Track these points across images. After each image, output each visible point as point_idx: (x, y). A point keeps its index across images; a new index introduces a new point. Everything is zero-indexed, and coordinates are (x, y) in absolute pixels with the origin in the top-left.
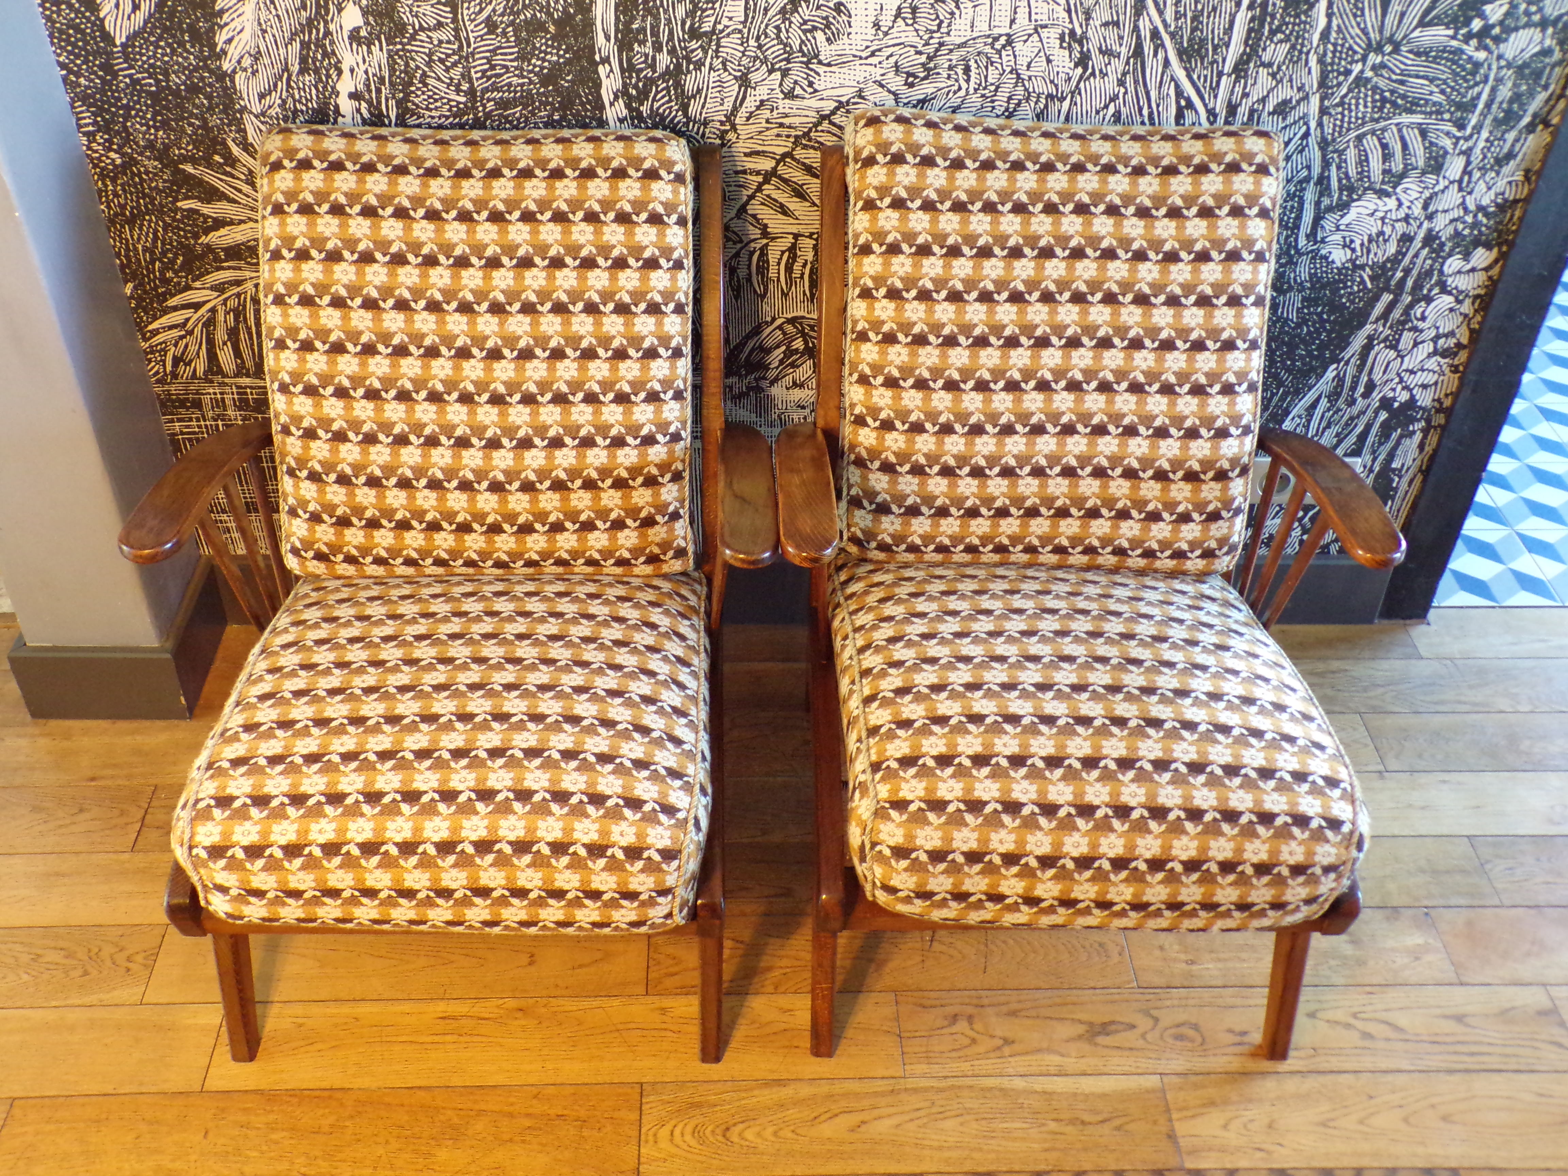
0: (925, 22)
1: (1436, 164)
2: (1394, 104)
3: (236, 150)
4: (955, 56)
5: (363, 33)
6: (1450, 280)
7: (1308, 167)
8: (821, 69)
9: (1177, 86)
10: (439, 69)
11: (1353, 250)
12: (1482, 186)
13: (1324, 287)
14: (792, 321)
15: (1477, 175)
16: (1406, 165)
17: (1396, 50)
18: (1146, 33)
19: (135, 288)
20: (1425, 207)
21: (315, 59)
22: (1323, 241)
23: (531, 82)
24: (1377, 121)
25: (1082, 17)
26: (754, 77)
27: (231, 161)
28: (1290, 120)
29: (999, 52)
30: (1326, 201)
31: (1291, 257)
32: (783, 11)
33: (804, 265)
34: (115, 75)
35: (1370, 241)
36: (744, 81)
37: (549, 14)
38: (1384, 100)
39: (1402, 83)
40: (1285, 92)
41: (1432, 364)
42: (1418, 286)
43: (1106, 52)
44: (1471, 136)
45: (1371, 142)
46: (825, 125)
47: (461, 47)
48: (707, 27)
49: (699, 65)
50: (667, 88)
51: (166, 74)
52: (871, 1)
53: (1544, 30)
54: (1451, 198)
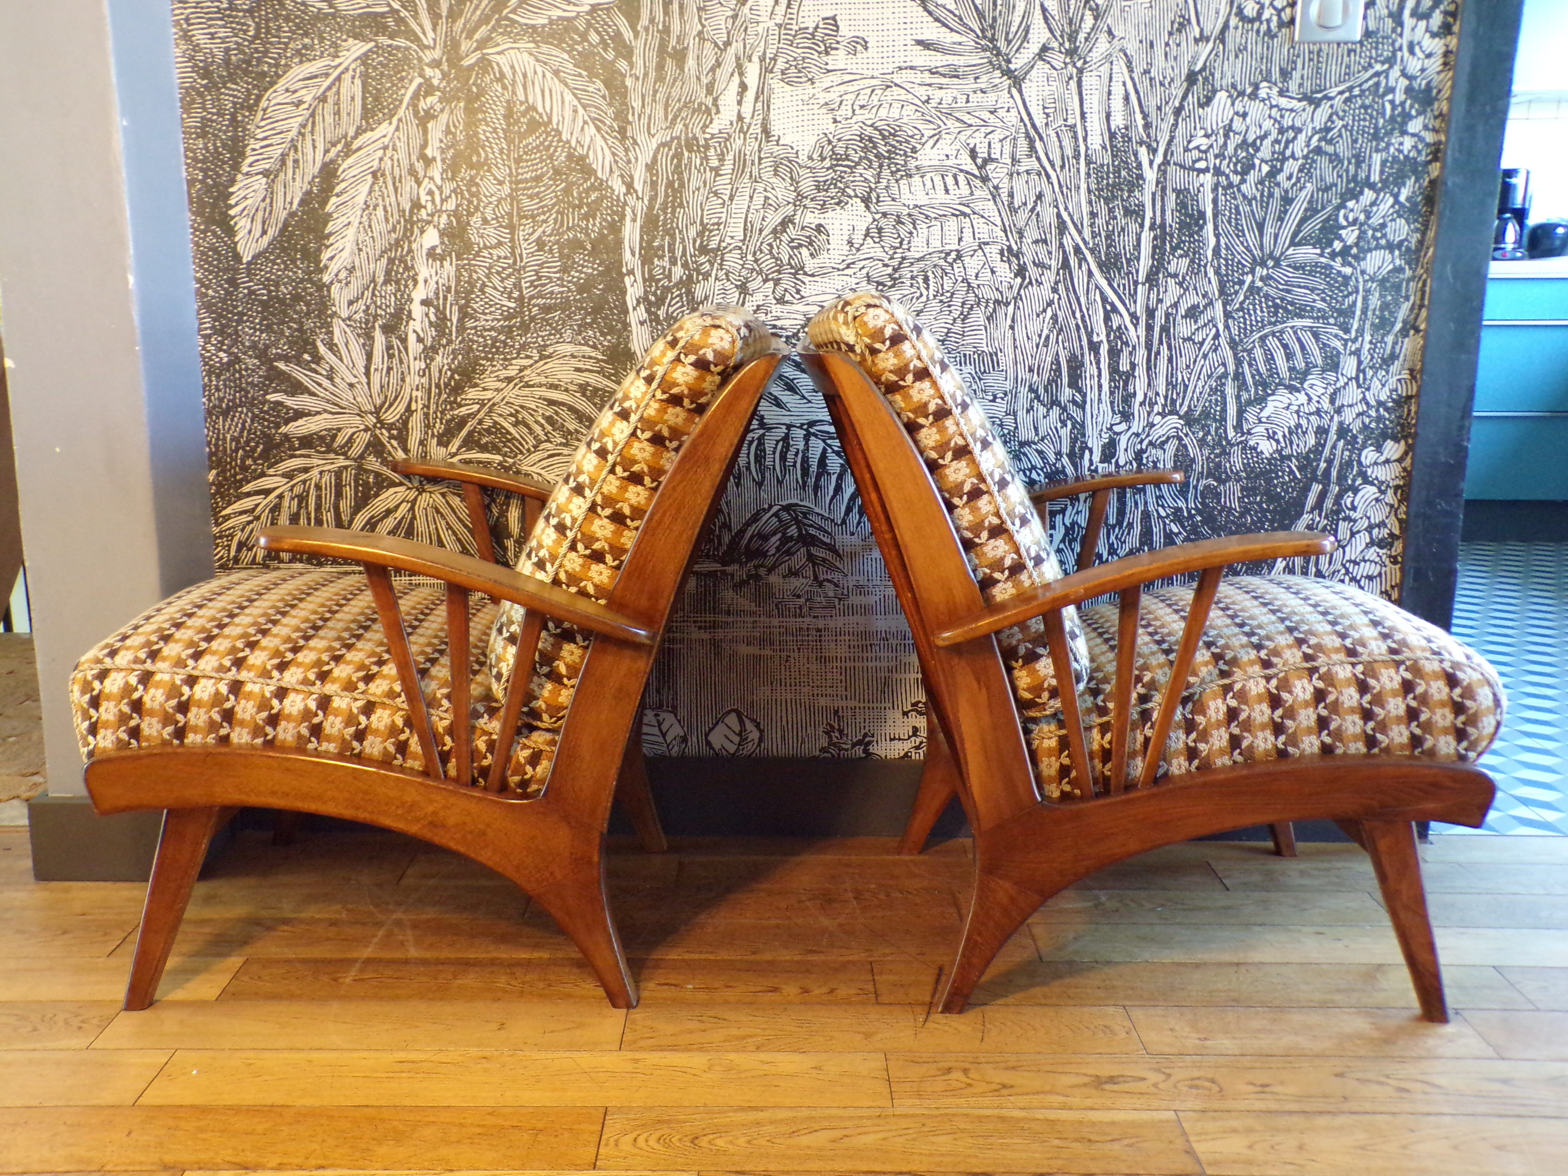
0: (890, 241)
1: (1332, 364)
2: (1286, 310)
3: (322, 350)
4: (915, 268)
5: (438, 251)
6: (1369, 471)
7: (1224, 365)
8: (806, 279)
9: (1102, 293)
10: (496, 280)
11: (1278, 442)
12: (1376, 384)
13: (1257, 477)
14: (787, 508)
15: (1370, 373)
16: (1307, 363)
17: (1277, 264)
18: (1070, 249)
19: (218, 475)
20: (1332, 401)
21: (397, 272)
22: (1249, 433)
23: (570, 290)
24: (1274, 324)
25: (1016, 236)
26: (751, 286)
27: (317, 359)
28: (1201, 322)
29: (951, 265)
30: (1245, 396)
31: (1224, 449)
32: (774, 231)
33: (796, 454)
34: (236, 286)
35: (1291, 433)
36: (743, 289)
37: (587, 235)
38: (1276, 306)
39: (1288, 291)
40: (1192, 299)
41: (1372, 553)
42: (1341, 478)
43: (1038, 264)
44: (1356, 339)
45: (1273, 343)
47: (515, 262)
48: (713, 245)
49: (706, 276)
50: (680, 295)
51: (277, 285)
52: (845, 223)
53: (1392, 252)
54: (1352, 394)
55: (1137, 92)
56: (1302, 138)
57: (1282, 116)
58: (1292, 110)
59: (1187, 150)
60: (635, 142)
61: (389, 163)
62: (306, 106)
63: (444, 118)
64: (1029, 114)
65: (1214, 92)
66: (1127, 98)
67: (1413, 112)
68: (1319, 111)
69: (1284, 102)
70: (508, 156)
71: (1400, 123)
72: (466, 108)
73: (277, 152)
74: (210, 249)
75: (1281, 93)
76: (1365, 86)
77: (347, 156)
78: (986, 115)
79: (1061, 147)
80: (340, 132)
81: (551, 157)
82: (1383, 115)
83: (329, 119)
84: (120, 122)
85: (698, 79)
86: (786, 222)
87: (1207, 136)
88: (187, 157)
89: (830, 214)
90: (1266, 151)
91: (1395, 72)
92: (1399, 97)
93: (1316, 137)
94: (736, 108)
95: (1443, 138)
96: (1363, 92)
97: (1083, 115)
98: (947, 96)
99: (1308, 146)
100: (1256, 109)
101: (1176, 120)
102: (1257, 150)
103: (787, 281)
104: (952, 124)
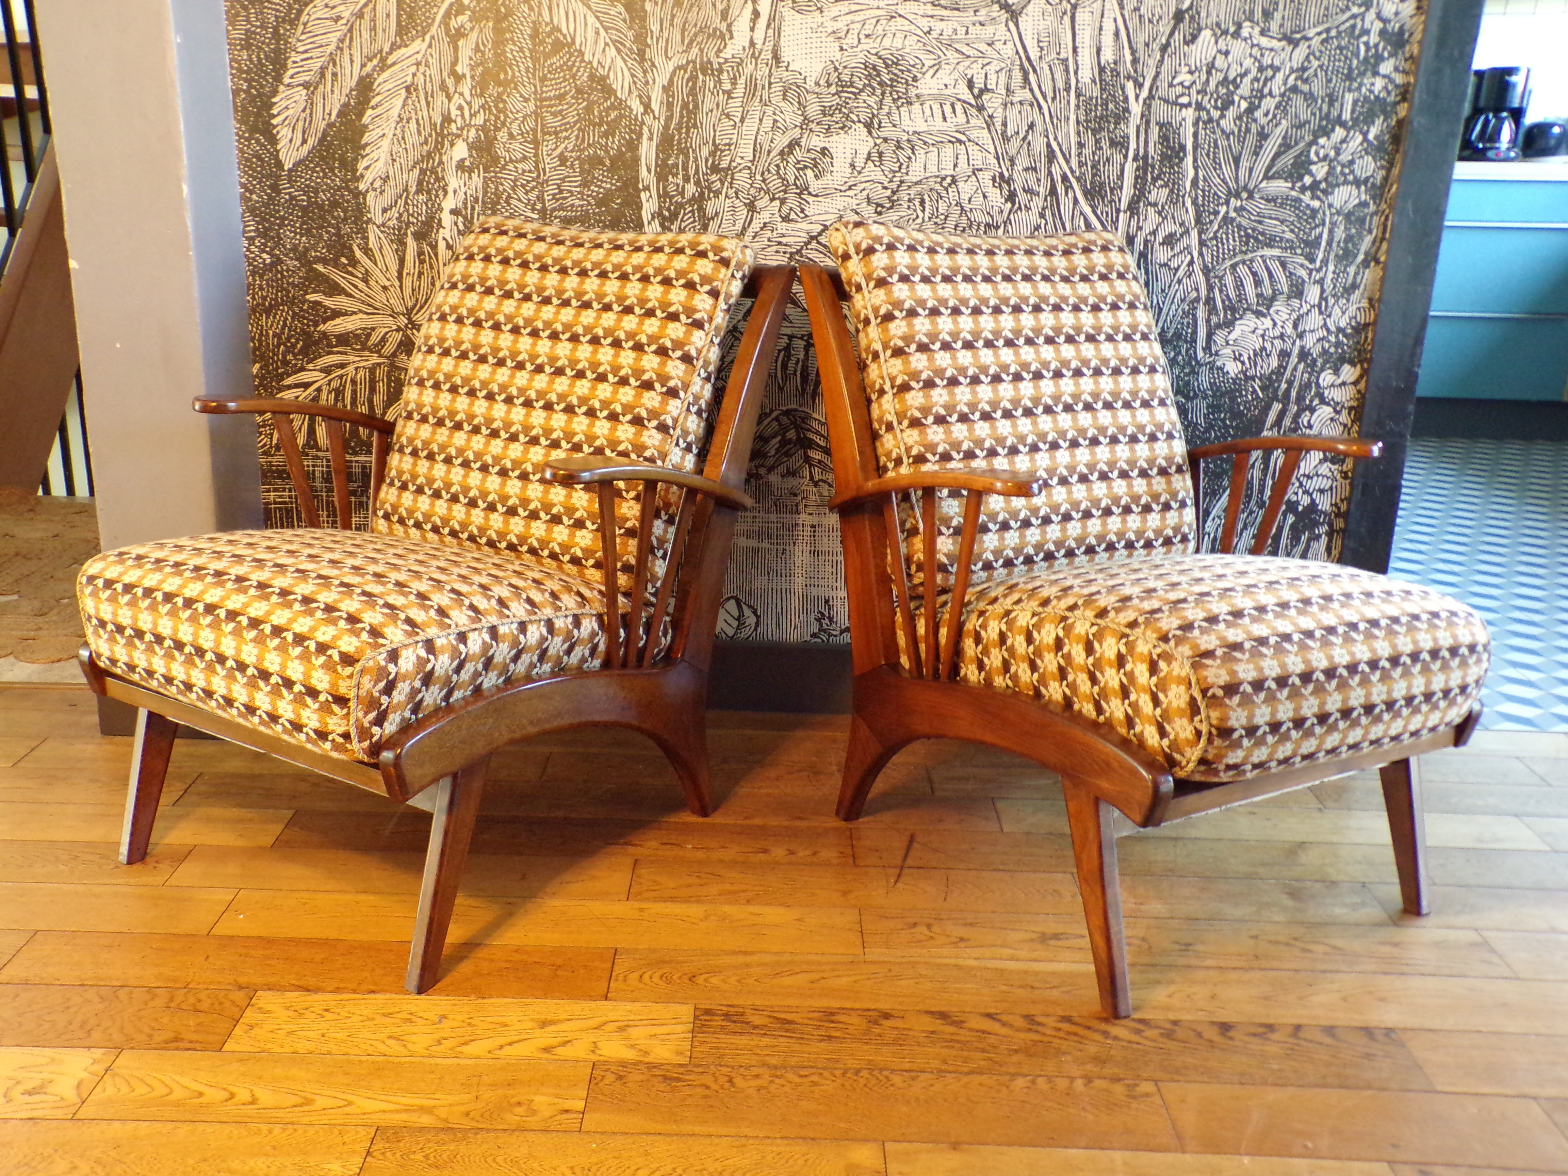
0: (890, 164)
1: (1297, 291)
2: (1256, 240)
3: (358, 254)
4: (912, 192)
5: (467, 163)
6: (1326, 393)
7: (1197, 290)
8: (810, 199)
9: (1086, 219)
10: (521, 193)
11: (1243, 363)
12: (1337, 311)
13: (1223, 395)
14: (787, 413)
15: (1331, 301)
16: (1274, 291)
17: (1251, 196)
18: (1058, 178)
19: (261, 368)
20: (1295, 326)
21: (428, 182)
22: (1217, 354)
23: (589, 204)
24: (1245, 253)
25: (1008, 163)
26: (759, 204)
27: (354, 262)
28: (1177, 250)
29: (946, 189)
30: (1214, 320)
31: (1193, 367)
32: (782, 153)
33: (797, 363)
34: (279, 192)
35: (1255, 355)
36: (751, 207)
37: (607, 152)
38: (1248, 236)
39: (1260, 222)
40: (1169, 227)
41: (1324, 469)
42: (1300, 398)
43: (1029, 191)
44: (1321, 268)
45: (1242, 270)
46: (814, 244)
47: (538, 176)
48: (724, 164)
49: (717, 193)
50: (692, 211)
51: (316, 193)
52: (848, 146)
53: (1358, 187)
54: (1314, 320)
55: (1127, 28)
56: (1280, 76)
57: (1262, 55)
58: (1271, 50)
59: (1171, 85)
60: (653, 65)
61: (422, 78)
62: (344, 21)
63: (473, 36)
64: (1024, 47)
65: (1200, 30)
66: (1117, 34)
67: (1386, 54)
68: (1297, 51)
69: (1264, 42)
70: (534, 75)
71: (1372, 64)
72: (494, 28)
73: (316, 65)
74: (254, 156)
75: (1263, 33)
76: (1342, 28)
77: (383, 70)
78: (983, 47)
79: (1053, 80)
80: (376, 47)
81: (574, 76)
82: (1357, 55)
83: (366, 35)
84: (175, 39)
85: (714, 5)
86: (793, 145)
87: (1191, 72)
88: (232, 67)
89: (834, 138)
90: (1245, 88)
91: (1371, 15)
92: (1374, 39)
93: (1293, 76)
94: (749, 34)
95: (1412, 80)
96: (1339, 33)
97: (1075, 49)
98: (947, 28)
99: (1285, 84)
100: (1238, 48)
101: (1163, 57)
102: (1237, 87)
103: (792, 201)
104: (951, 55)
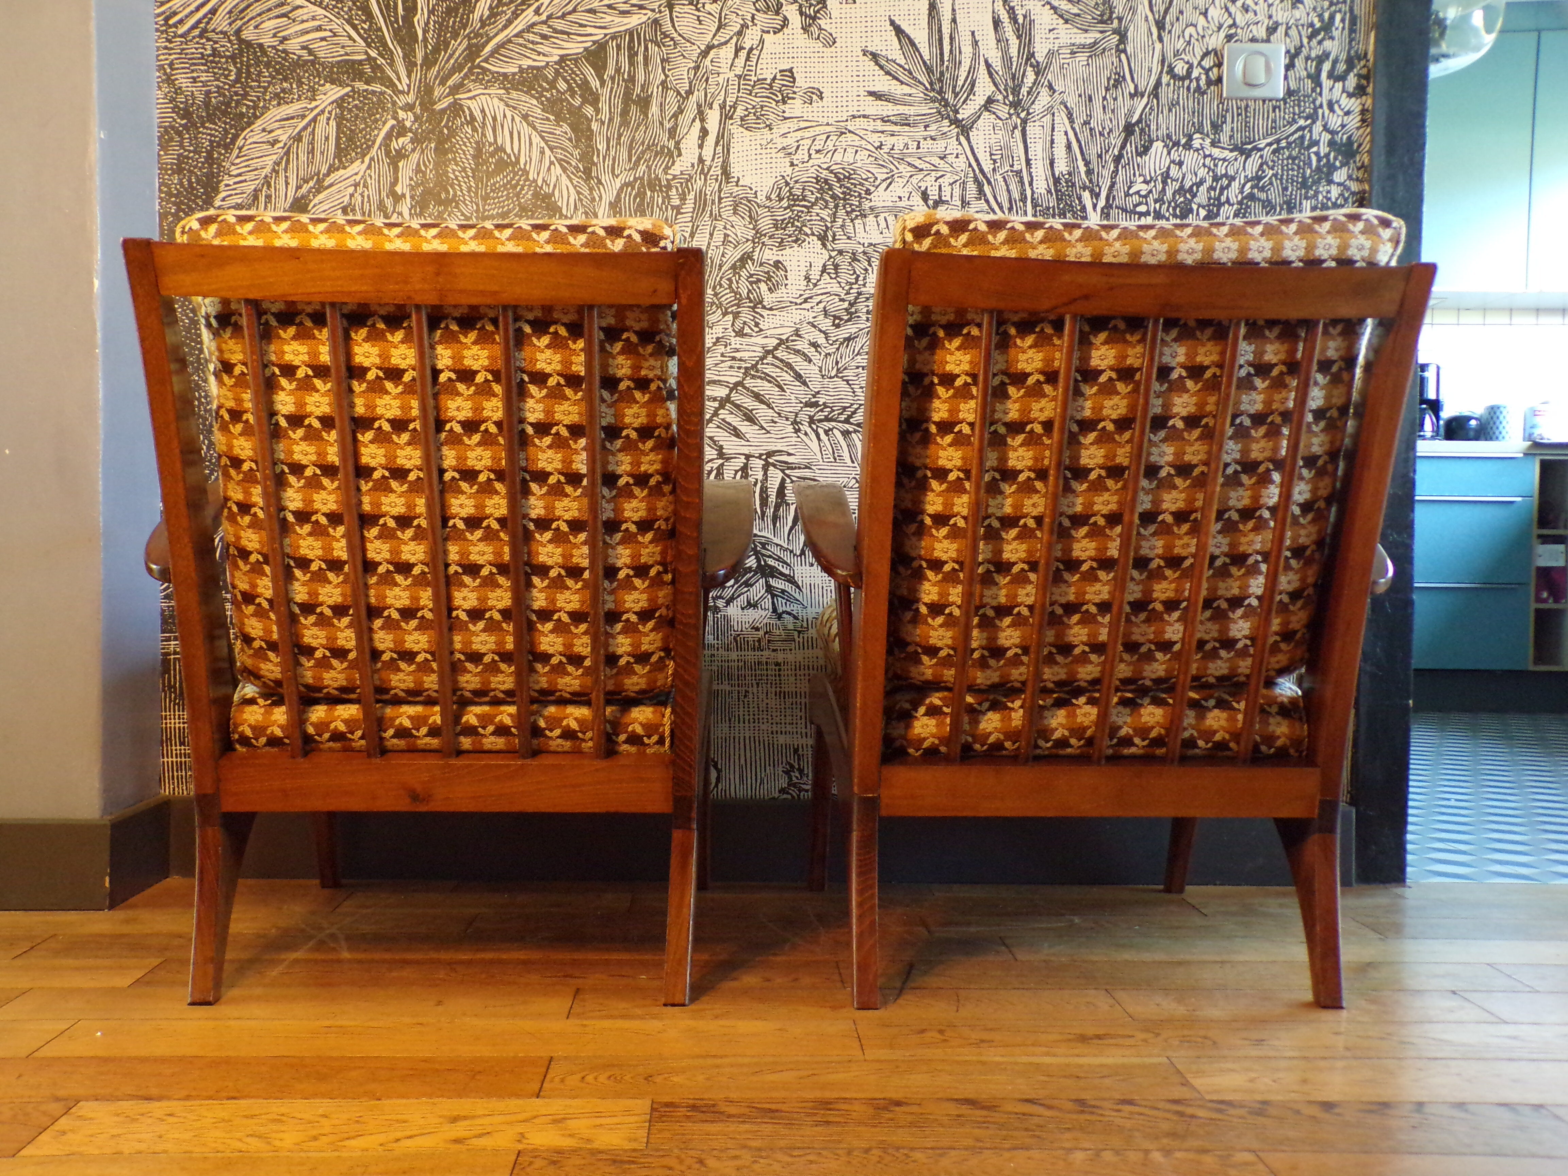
0: (846, 276)
8: (765, 313)
26: (711, 318)
32: (734, 267)
46: (770, 359)
52: (803, 260)
55: (1078, 141)
56: (1235, 185)
57: (1216, 165)
58: (1224, 160)
59: (1127, 195)
60: (600, 182)
61: (360, 199)
62: (281, 145)
63: (415, 156)
64: (977, 160)
65: (1151, 142)
66: (1069, 146)
67: (1338, 164)
68: (1250, 160)
69: (1216, 152)
70: (476, 193)
71: (1326, 172)
72: (436, 149)
73: (250, 187)
75: (1213, 144)
76: (1291, 139)
77: (319, 192)
78: (936, 161)
79: (1008, 191)
80: (314, 169)
81: (518, 195)
82: (1310, 166)
83: (303, 157)
84: (97, 134)
85: (661, 124)
86: (746, 258)
87: (1146, 182)
88: (160, 191)
89: (788, 251)
90: (1202, 196)
91: (1318, 127)
92: (1324, 149)
93: (1249, 185)
94: (697, 151)
95: (1367, 187)
96: (1289, 144)
97: (1028, 162)
98: (899, 142)
99: (1242, 192)
100: (1190, 159)
101: (1116, 167)
102: (1194, 196)
103: (746, 315)
104: (904, 169)
